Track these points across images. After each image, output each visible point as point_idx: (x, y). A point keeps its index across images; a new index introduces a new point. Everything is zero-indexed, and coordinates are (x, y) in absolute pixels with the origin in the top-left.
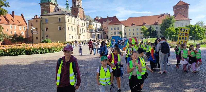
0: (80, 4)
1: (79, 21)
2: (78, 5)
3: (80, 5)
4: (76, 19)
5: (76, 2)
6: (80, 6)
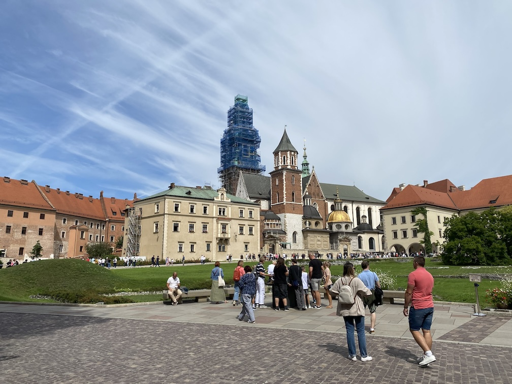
1: (222, 208)
2: (284, 164)
3: (289, 164)
4: (212, 204)
5: (280, 158)
6: (289, 167)
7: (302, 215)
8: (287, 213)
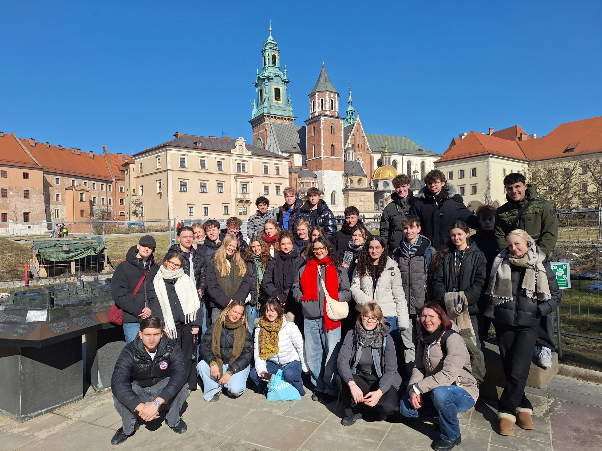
0: (327, 106)
1: (241, 163)
2: (322, 108)
3: (327, 109)
4: (229, 157)
5: (317, 101)
6: (328, 113)
7: (343, 172)
8: (325, 169)
